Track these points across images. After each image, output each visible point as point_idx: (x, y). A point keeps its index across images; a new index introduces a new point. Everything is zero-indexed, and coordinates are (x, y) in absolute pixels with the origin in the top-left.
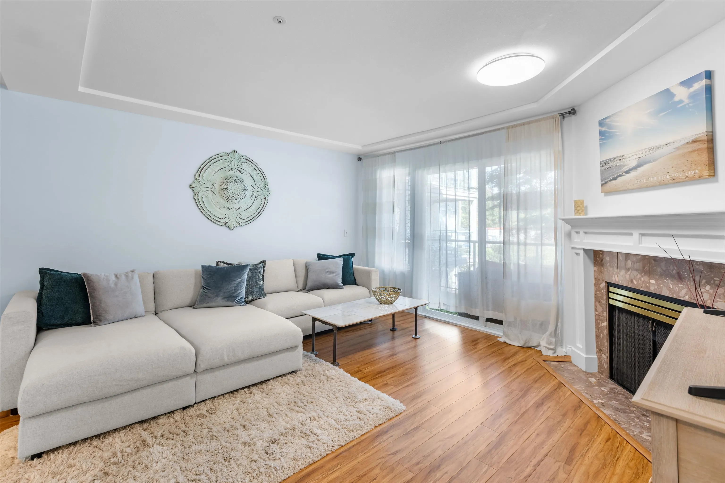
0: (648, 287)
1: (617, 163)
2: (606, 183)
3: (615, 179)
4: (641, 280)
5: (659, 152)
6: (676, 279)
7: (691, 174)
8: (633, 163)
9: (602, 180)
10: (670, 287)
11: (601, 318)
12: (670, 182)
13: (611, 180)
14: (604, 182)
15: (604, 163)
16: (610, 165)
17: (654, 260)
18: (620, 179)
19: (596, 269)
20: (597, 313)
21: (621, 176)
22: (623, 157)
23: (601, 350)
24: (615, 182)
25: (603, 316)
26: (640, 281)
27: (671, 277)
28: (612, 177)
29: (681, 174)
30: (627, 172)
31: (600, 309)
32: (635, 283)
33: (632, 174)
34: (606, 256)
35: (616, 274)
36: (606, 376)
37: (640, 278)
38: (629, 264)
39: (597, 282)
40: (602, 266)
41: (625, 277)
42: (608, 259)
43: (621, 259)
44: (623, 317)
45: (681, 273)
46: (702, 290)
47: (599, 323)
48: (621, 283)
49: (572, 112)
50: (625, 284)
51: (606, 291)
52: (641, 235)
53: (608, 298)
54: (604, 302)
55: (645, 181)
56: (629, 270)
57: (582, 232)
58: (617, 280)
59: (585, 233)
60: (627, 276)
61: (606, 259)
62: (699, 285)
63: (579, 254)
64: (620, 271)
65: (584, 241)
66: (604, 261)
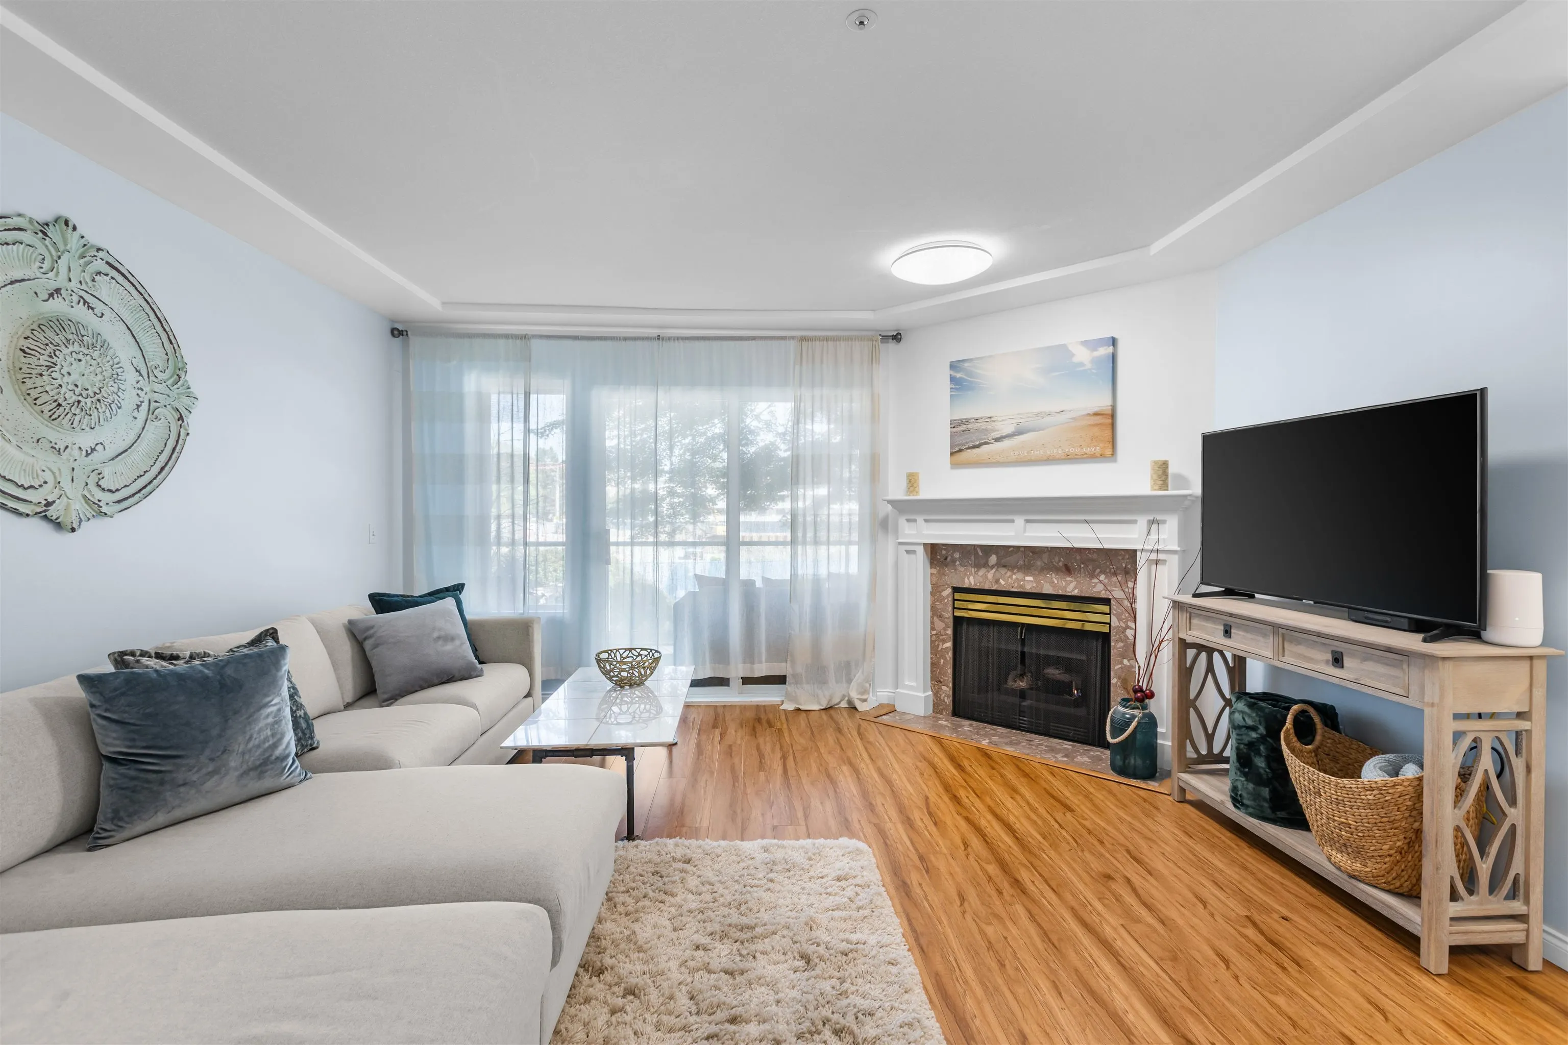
0: (1021, 587)
1: (983, 426)
2: (960, 451)
3: (978, 446)
4: (1012, 579)
5: (1048, 420)
6: (1062, 572)
7: (1090, 450)
8: (1010, 429)
9: (952, 447)
10: (1054, 582)
11: (941, 637)
12: (1064, 457)
13: (969, 448)
14: (957, 449)
15: (955, 424)
16: (969, 427)
17: (1033, 552)
18: (984, 447)
19: (934, 571)
20: (934, 632)
21: (987, 443)
22: (992, 419)
23: (941, 682)
24: (977, 450)
25: (947, 635)
26: (1010, 580)
27: (1057, 570)
28: (971, 444)
29: (1078, 450)
30: (997, 440)
31: (940, 625)
32: (1005, 583)
33: (1006, 443)
34: (954, 552)
35: (970, 575)
36: (948, 714)
37: (1010, 577)
38: (993, 559)
39: (936, 590)
40: (946, 566)
41: (987, 578)
42: (957, 555)
43: (980, 553)
44: (975, 631)
45: (1069, 565)
46: (1095, 580)
47: (938, 645)
48: (978, 586)
49: (897, 338)
50: (987, 587)
51: (950, 599)
52: (1027, 521)
53: (954, 608)
54: (947, 616)
55: (1026, 454)
56: (992, 567)
57: (920, 519)
58: (973, 584)
59: (926, 521)
60: (990, 575)
61: (952, 557)
62: (1092, 575)
63: (914, 552)
64: (978, 571)
65: (925, 532)
66: (949, 558)
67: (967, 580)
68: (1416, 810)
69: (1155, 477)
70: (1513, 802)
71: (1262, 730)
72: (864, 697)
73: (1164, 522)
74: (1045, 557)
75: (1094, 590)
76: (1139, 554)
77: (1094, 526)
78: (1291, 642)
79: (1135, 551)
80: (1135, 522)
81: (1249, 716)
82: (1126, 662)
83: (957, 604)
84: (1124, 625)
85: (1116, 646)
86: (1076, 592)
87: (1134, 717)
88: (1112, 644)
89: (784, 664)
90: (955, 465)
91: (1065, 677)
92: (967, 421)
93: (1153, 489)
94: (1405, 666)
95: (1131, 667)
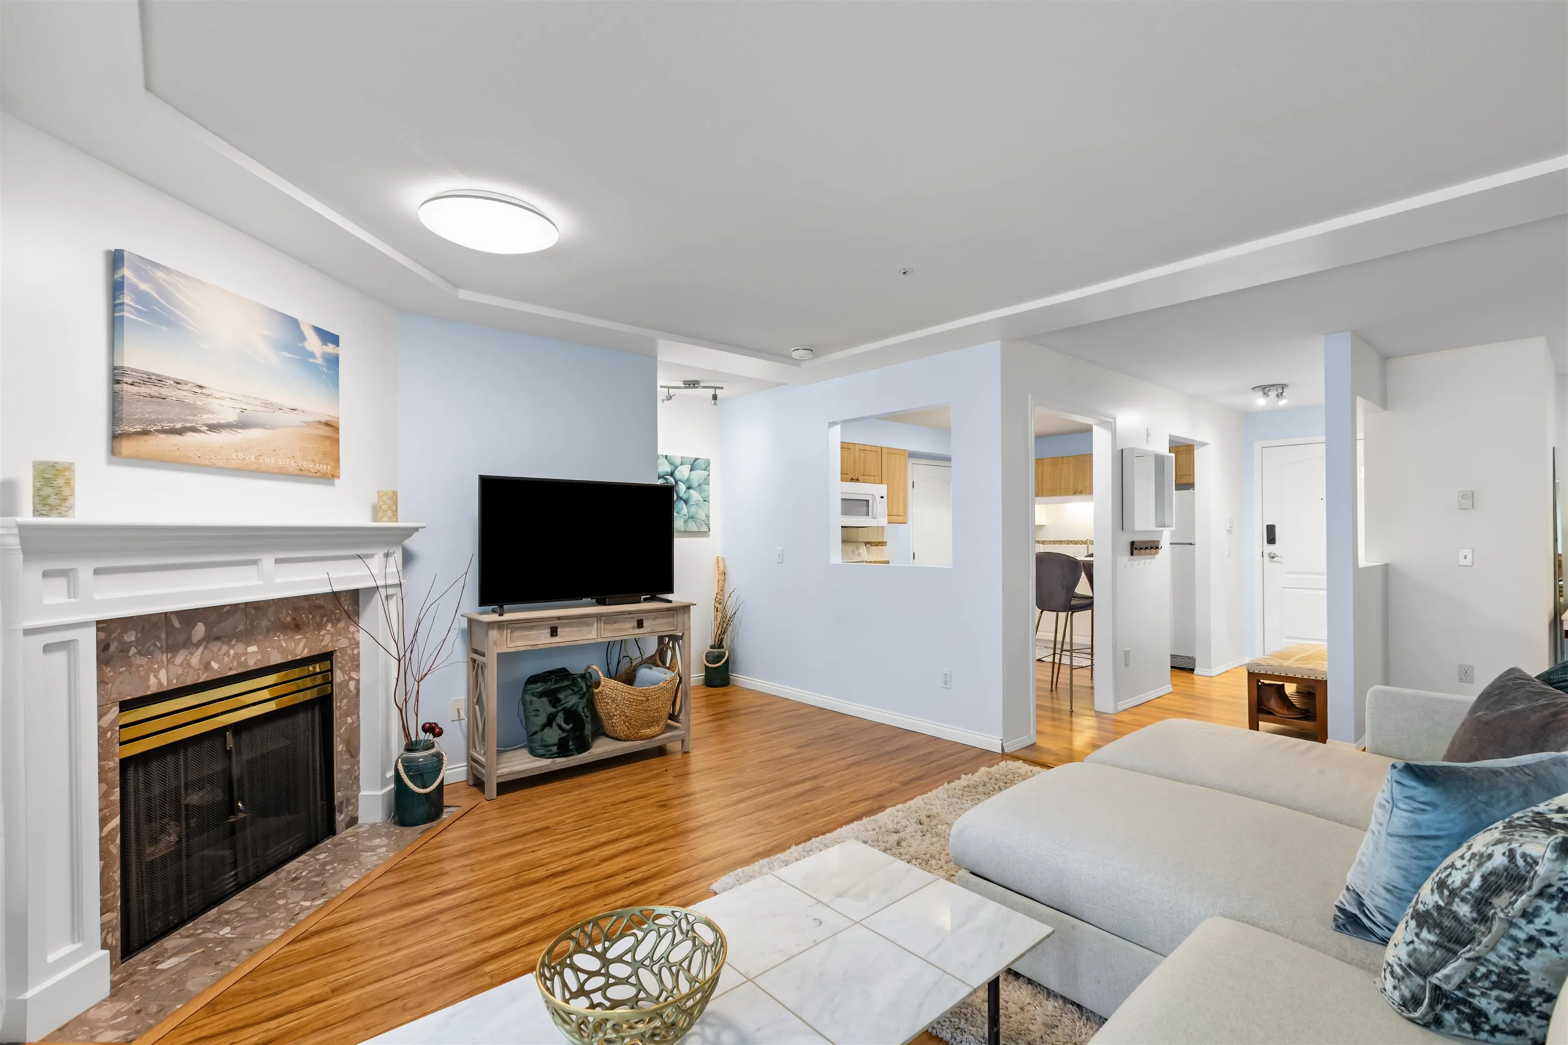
0: (245, 663)
1: (189, 398)
2: (145, 433)
3: (180, 432)
4: (229, 656)
7: (322, 468)
8: (231, 416)
10: (282, 646)
12: (296, 472)
13: (163, 431)
14: (138, 428)
16: (164, 392)
18: (190, 437)
21: (194, 430)
22: (205, 391)
24: (176, 438)
26: (226, 659)
27: (285, 628)
28: (167, 426)
30: (213, 428)
32: (215, 666)
33: (224, 437)
34: (125, 631)
35: (160, 668)
37: (227, 654)
38: (200, 630)
40: (108, 664)
41: (188, 663)
42: (131, 637)
43: (177, 624)
45: (299, 619)
46: (323, 632)
48: (176, 684)
50: (190, 681)
51: (116, 728)
52: (277, 561)
53: (123, 742)
55: (254, 459)
56: (198, 645)
57: (85, 571)
58: (165, 682)
59: (97, 571)
60: (195, 660)
61: (120, 642)
62: (320, 627)
64: (174, 656)
65: (98, 597)
66: (112, 648)
67: (153, 680)
69: (385, 507)
73: (394, 554)
74: (273, 614)
75: (323, 644)
77: (330, 565)
80: (371, 556)
83: (125, 734)
84: (347, 678)
85: (338, 705)
86: (306, 653)
88: (335, 704)
90: (119, 460)
92: (160, 380)
95: (353, 722)
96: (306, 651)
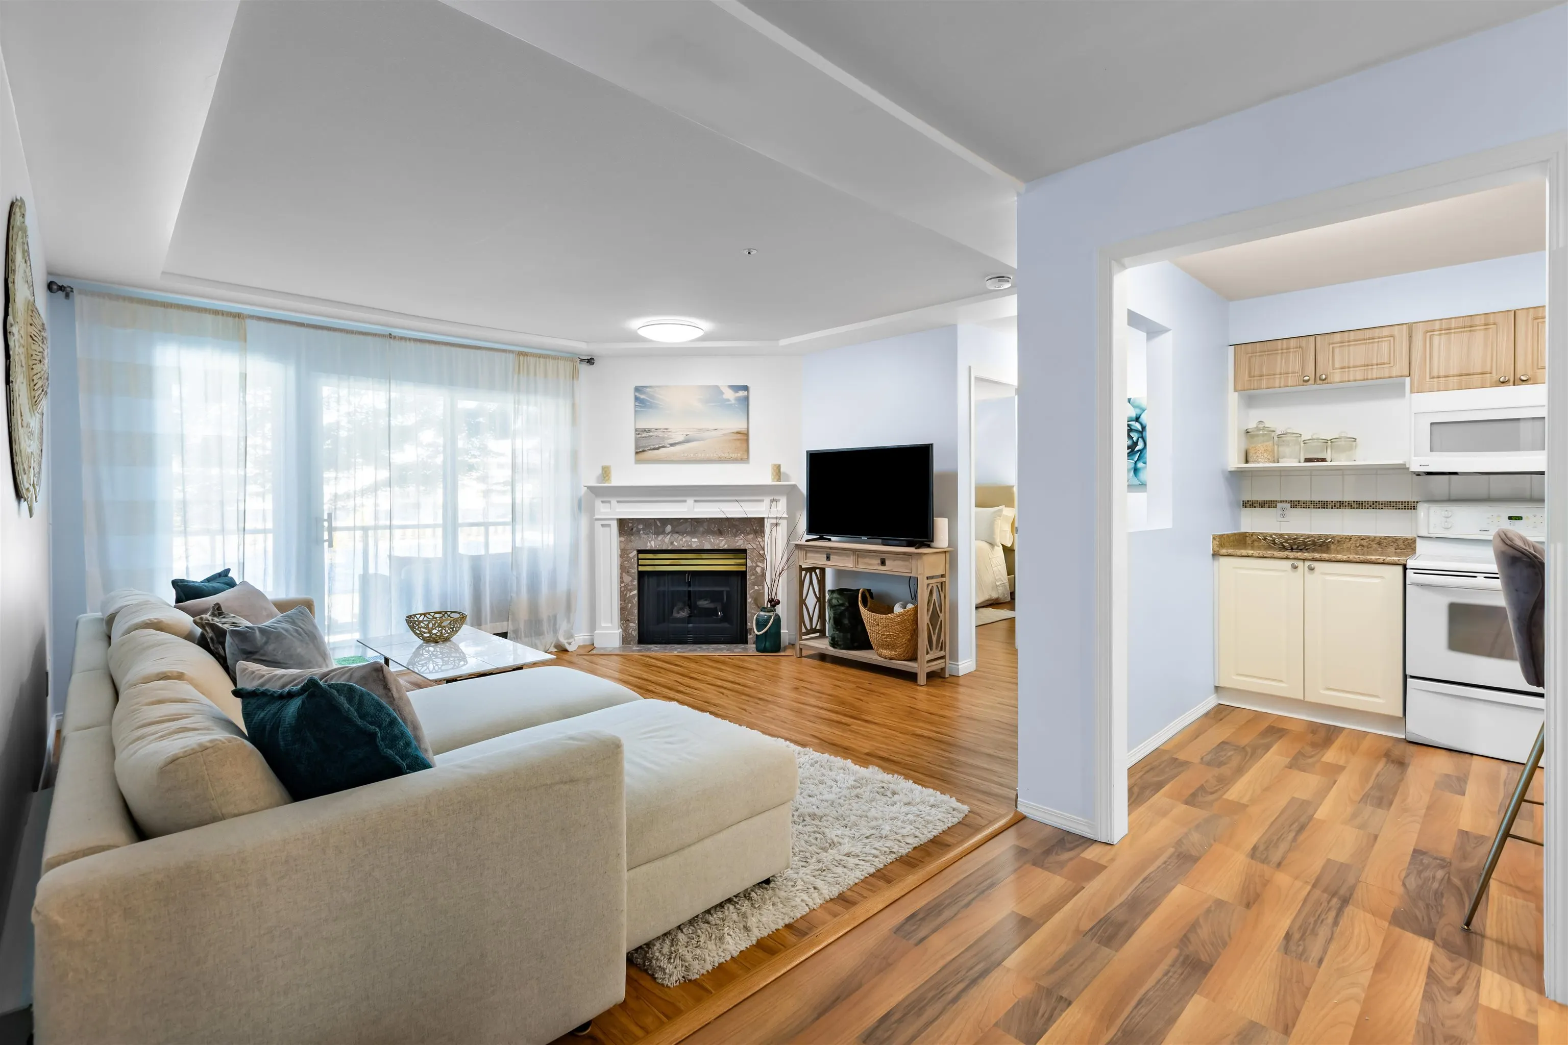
0: (691, 546)
1: (660, 434)
2: (643, 451)
3: (658, 449)
4: (682, 541)
5: (707, 434)
6: (717, 534)
7: (734, 456)
8: (681, 439)
9: (636, 448)
10: (711, 541)
11: (629, 588)
12: (718, 459)
13: (650, 449)
14: (641, 450)
15: (638, 432)
16: (651, 434)
17: (697, 522)
18: (662, 450)
19: (623, 539)
20: (623, 585)
21: (663, 447)
22: (668, 430)
23: (628, 620)
24: (656, 451)
25: (633, 586)
26: (681, 542)
27: (713, 533)
28: (652, 447)
29: (727, 455)
30: (672, 445)
31: (627, 579)
32: (676, 544)
33: (678, 448)
34: (638, 524)
35: (652, 540)
36: (635, 644)
37: (682, 539)
38: (669, 528)
39: (623, 554)
40: (632, 535)
41: (664, 541)
42: (641, 527)
43: (659, 524)
44: (653, 581)
45: (721, 529)
46: (737, 538)
47: (626, 594)
48: (658, 548)
49: (590, 361)
50: (664, 548)
51: (636, 559)
52: (696, 501)
53: (638, 565)
54: (633, 571)
55: (692, 455)
56: (668, 534)
57: (614, 501)
58: (653, 546)
59: (618, 502)
60: (667, 539)
61: (637, 528)
62: (735, 535)
63: (609, 526)
64: (657, 537)
65: (618, 510)
66: (635, 529)
67: (649, 544)
68: (915, 621)
69: (775, 474)
70: (941, 612)
71: (847, 604)
72: (570, 641)
73: (779, 500)
74: (705, 525)
75: (737, 544)
76: (766, 520)
77: (742, 504)
78: (861, 557)
79: (764, 518)
80: (763, 501)
81: (841, 599)
82: (756, 587)
83: (641, 562)
84: (755, 565)
85: (750, 578)
86: (726, 547)
87: (770, 617)
88: (748, 577)
89: (505, 623)
90: (638, 462)
91: (712, 606)
92: (649, 430)
93: (773, 480)
94: (911, 560)
95: (760, 590)
96: (726, 546)
